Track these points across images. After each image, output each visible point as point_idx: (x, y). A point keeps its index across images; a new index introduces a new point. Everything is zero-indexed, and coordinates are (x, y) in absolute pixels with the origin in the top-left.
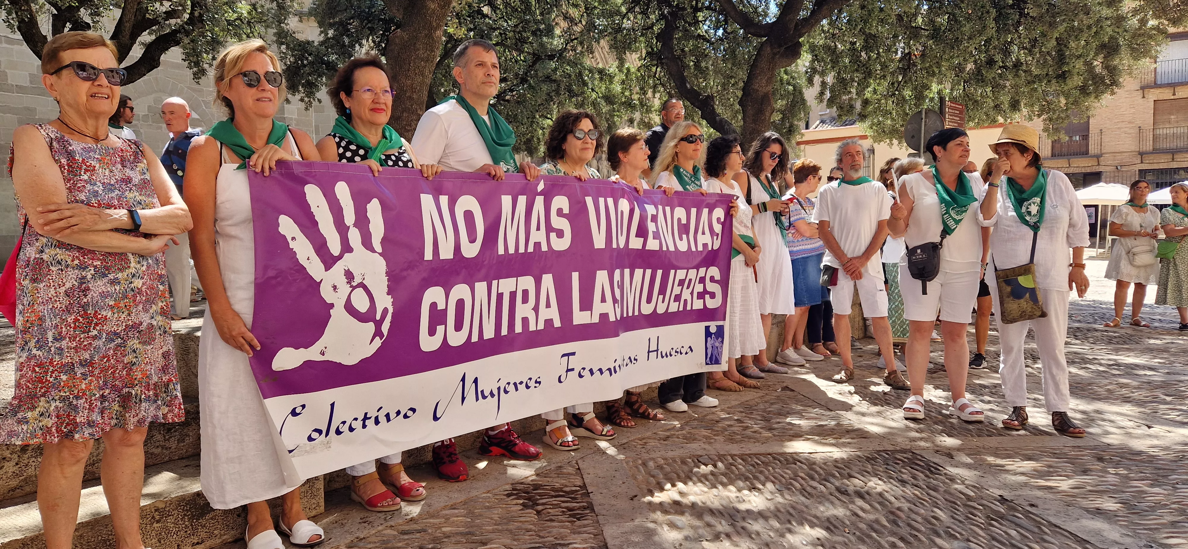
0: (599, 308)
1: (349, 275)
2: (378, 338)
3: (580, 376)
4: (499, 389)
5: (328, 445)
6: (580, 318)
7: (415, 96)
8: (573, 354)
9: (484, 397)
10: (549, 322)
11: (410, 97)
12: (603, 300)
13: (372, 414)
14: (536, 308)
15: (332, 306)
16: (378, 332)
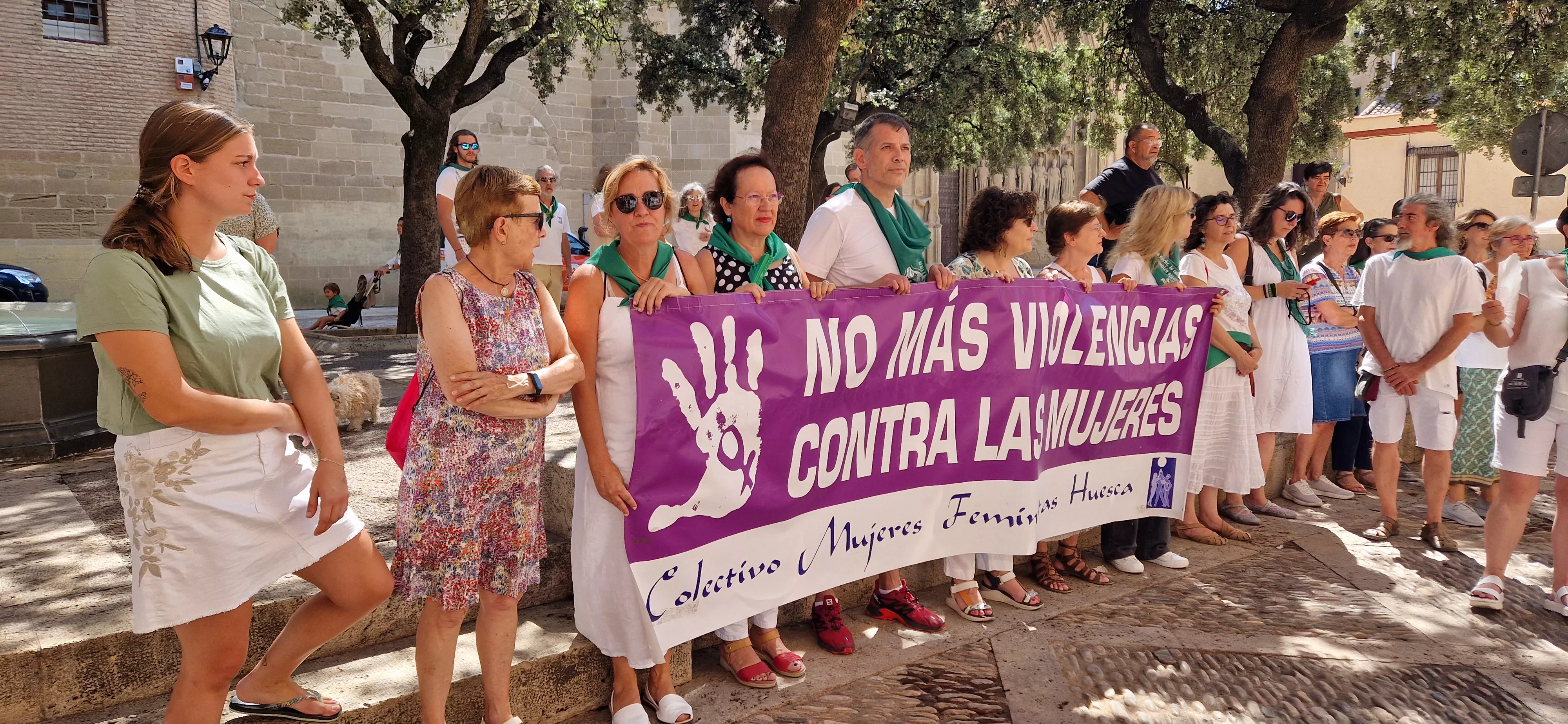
0: (1009, 443)
1: (721, 419)
2: (746, 486)
4: (873, 535)
5: (695, 609)
6: (984, 453)
7: (798, 141)
8: (968, 495)
9: (855, 546)
10: (942, 458)
11: (792, 142)
12: (1018, 432)
13: (737, 569)
14: (929, 441)
15: (707, 455)
16: (747, 480)
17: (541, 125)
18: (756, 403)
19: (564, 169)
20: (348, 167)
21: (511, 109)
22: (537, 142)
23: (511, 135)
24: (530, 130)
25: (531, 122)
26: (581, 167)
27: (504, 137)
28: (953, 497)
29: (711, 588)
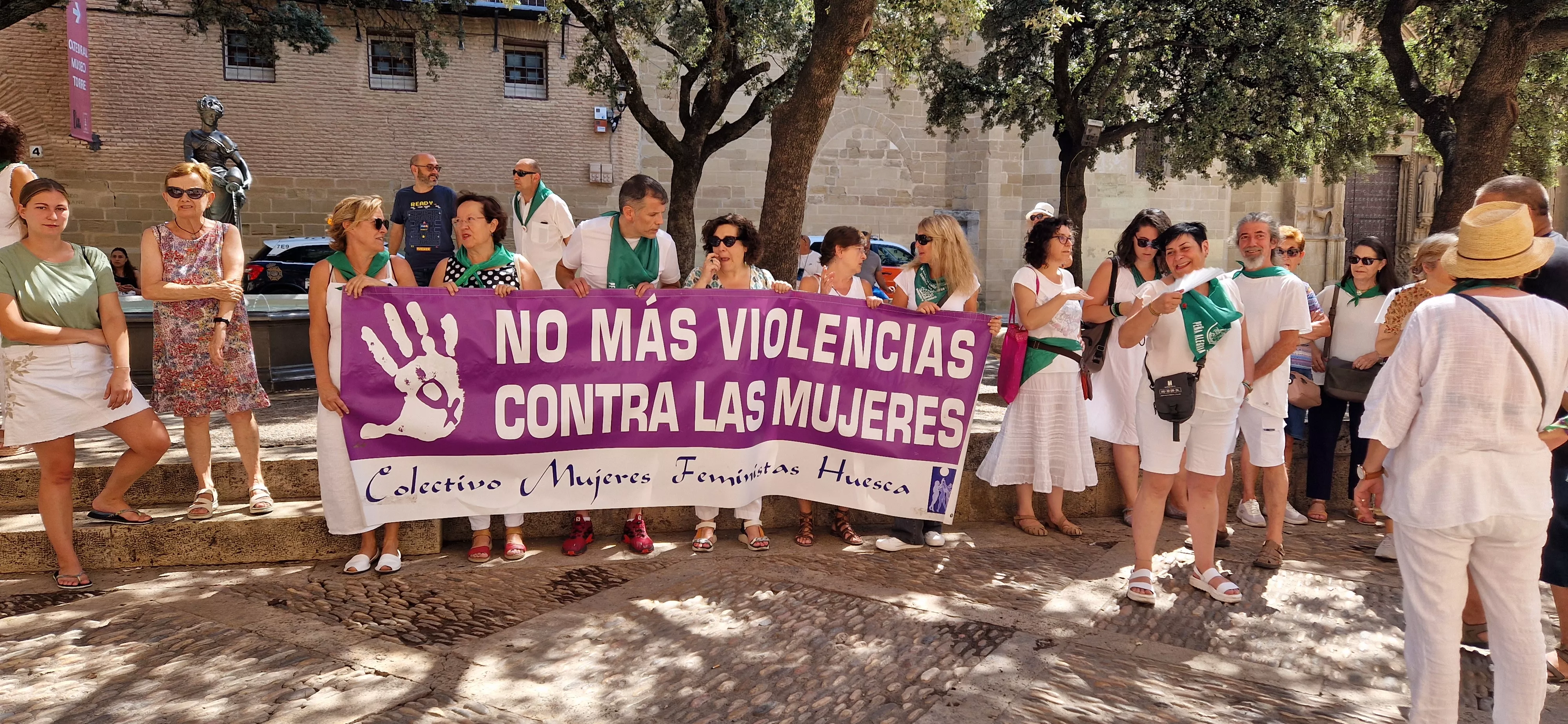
0: (724, 418)
1: (421, 373)
2: (451, 423)
3: (700, 479)
4: (598, 478)
6: (702, 424)
8: (694, 458)
9: (580, 483)
10: (664, 426)
12: (731, 410)
13: (455, 480)
14: (648, 412)
15: (405, 394)
16: (451, 418)
17: (896, 148)
18: (454, 365)
19: (916, 188)
20: (725, 192)
21: (869, 134)
22: (892, 164)
23: (868, 159)
24: (886, 153)
25: (886, 144)
26: (933, 186)
27: (861, 160)
28: (679, 459)
29: (429, 488)
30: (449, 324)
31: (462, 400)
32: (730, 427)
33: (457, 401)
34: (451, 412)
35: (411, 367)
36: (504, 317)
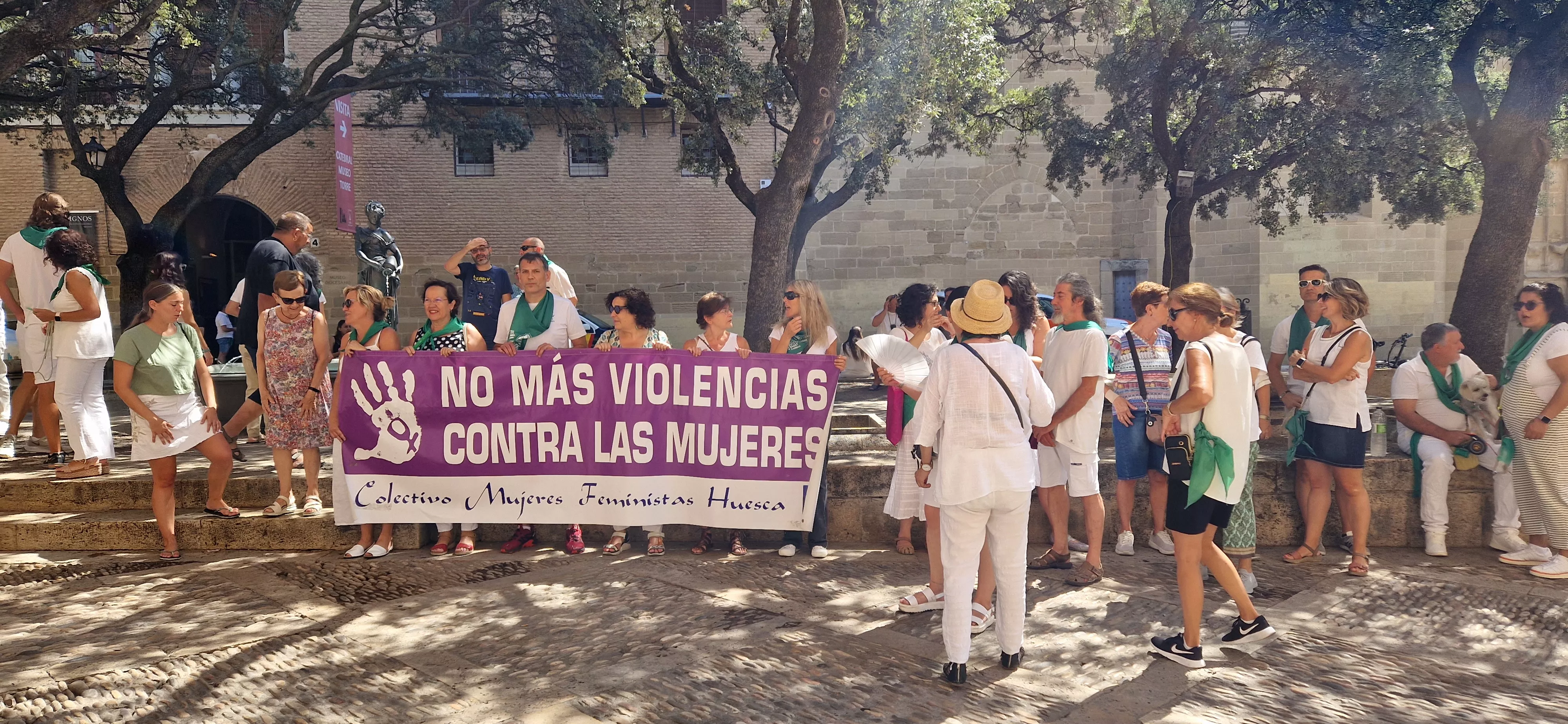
0: (616, 451)
1: (389, 413)
2: (412, 451)
3: (600, 503)
4: (523, 499)
5: (389, 508)
6: (600, 457)
8: (595, 485)
9: (510, 502)
10: (572, 458)
12: (621, 445)
13: (418, 495)
14: (560, 446)
15: (380, 429)
16: (412, 447)
17: (1058, 201)
18: (412, 408)
19: (1081, 239)
20: (884, 251)
21: (1029, 189)
22: (1054, 217)
23: (1029, 213)
24: (1047, 206)
25: (1048, 197)
26: (1099, 236)
27: (1021, 214)
28: (585, 484)
29: (400, 500)
30: (409, 377)
31: (420, 434)
32: (621, 459)
33: (416, 435)
34: (412, 442)
35: (382, 408)
36: (447, 372)
